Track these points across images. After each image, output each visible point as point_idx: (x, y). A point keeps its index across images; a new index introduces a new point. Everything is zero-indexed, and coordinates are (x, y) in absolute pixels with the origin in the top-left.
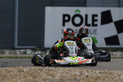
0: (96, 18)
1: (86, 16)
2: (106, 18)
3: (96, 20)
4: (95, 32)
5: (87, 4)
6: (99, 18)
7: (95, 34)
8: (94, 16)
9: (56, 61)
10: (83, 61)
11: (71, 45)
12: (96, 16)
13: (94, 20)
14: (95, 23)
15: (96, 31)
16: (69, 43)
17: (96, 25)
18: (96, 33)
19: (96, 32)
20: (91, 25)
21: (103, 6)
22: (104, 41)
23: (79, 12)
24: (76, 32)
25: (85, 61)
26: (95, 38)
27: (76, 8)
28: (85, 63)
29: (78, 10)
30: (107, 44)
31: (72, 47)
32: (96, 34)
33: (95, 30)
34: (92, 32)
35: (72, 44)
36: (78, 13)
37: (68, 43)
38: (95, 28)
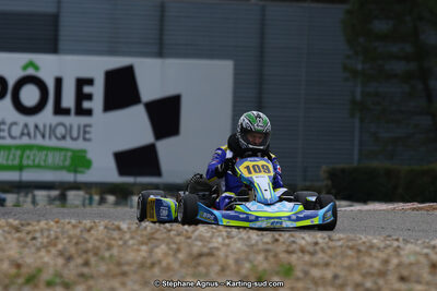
0: (87, 89)
1: (59, 82)
2: (121, 90)
3: (89, 97)
4: (85, 132)
5: (62, 45)
6: (98, 90)
7: (85, 139)
8: (82, 82)
12: (90, 82)
13: (81, 97)
14: (86, 105)
15: (88, 129)
17: (89, 112)
18: (87, 136)
19: (89, 133)
20: (73, 111)
21: (112, 52)
22: (112, 164)
23: (37, 68)
24: (26, 131)
26: (85, 151)
27: (25, 57)
29: (31, 64)
30: (122, 171)
32: (89, 140)
33: (85, 126)
34: (75, 134)
36: (31, 71)
38: (84, 120)
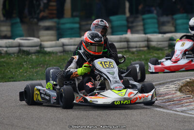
9: (88, 98)
10: (137, 98)
11: (107, 66)
16: (103, 63)
25: (140, 98)
28: (142, 100)
31: (111, 70)
35: (110, 65)
37: (101, 63)
